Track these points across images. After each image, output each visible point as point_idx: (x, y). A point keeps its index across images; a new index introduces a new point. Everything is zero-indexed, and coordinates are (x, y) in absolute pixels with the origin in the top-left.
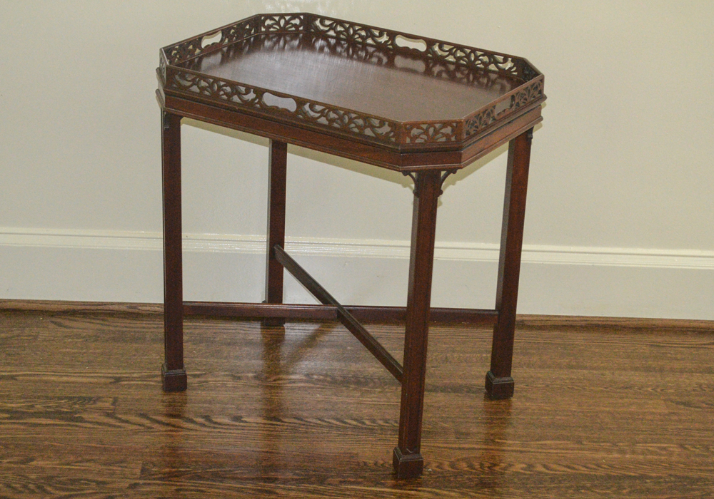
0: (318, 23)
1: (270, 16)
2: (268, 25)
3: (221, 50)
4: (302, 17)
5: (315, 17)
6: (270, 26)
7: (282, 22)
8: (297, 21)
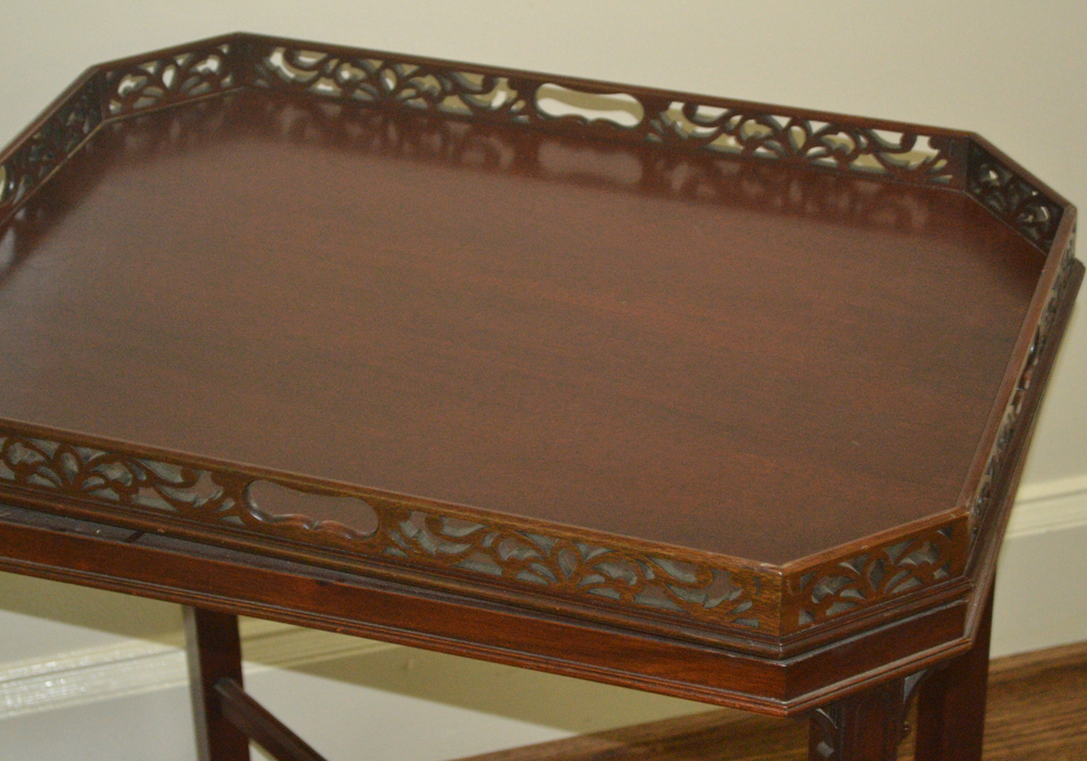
0: (277, 59)
1: (130, 66)
2: (128, 92)
3: (12, 222)
4: (225, 50)
5: (265, 44)
6: (132, 95)
7: (168, 77)
8: (212, 64)
